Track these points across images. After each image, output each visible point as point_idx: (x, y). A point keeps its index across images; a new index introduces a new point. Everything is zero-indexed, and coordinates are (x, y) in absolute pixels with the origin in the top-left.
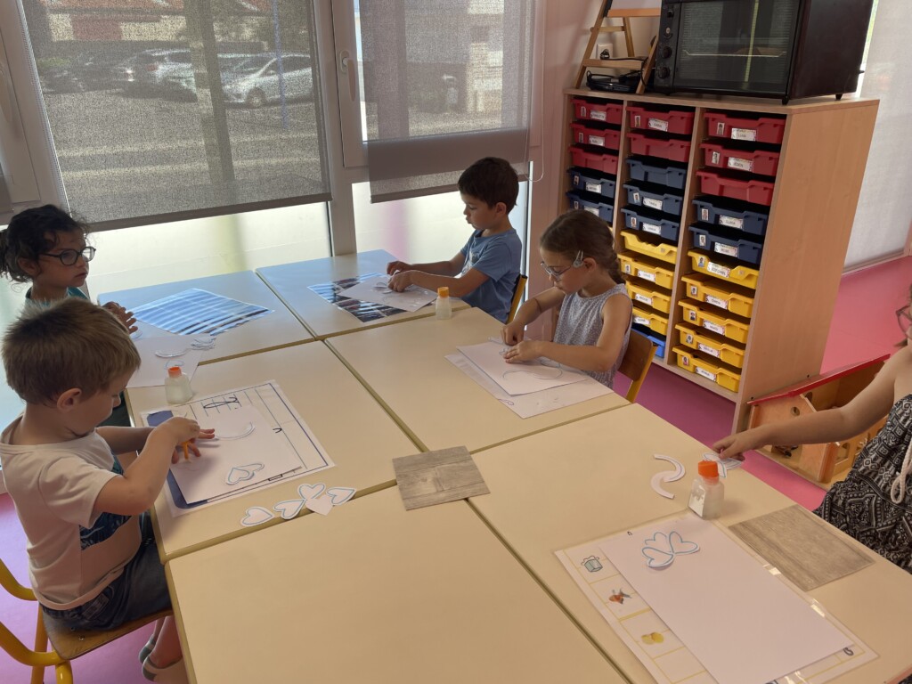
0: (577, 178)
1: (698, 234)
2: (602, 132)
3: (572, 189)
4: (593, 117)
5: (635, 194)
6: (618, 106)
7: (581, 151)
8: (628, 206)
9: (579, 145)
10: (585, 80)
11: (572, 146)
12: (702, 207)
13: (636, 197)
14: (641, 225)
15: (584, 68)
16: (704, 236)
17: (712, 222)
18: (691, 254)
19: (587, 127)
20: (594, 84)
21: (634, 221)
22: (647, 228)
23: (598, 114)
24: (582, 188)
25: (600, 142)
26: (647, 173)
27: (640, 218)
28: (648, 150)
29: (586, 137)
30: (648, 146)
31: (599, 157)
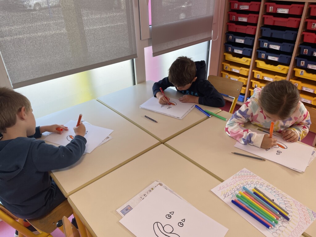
0: (231, 37)
1: (301, 61)
2: (247, 15)
3: (226, 42)
4: (242, 9)
5: (265, 43)
6: (258, 3)
7: (234, 24)
8: (261, 49)
11: (229, 22)
12: (304, 48)
13: (265, 45)
14: (267, 57)
16: (304, 62)
17: (310, 55)
18: (295, 69)
19: (237, 13)
21: (263, 56)
22: (270, 58)
23: (244, 7)
24: (233, 41)
25: (245, 20)
26: (272, 34)
27: (268, 54)
28: (274, 23)
29: (237, 18)
30: (274, 21)
31: (244, 27)
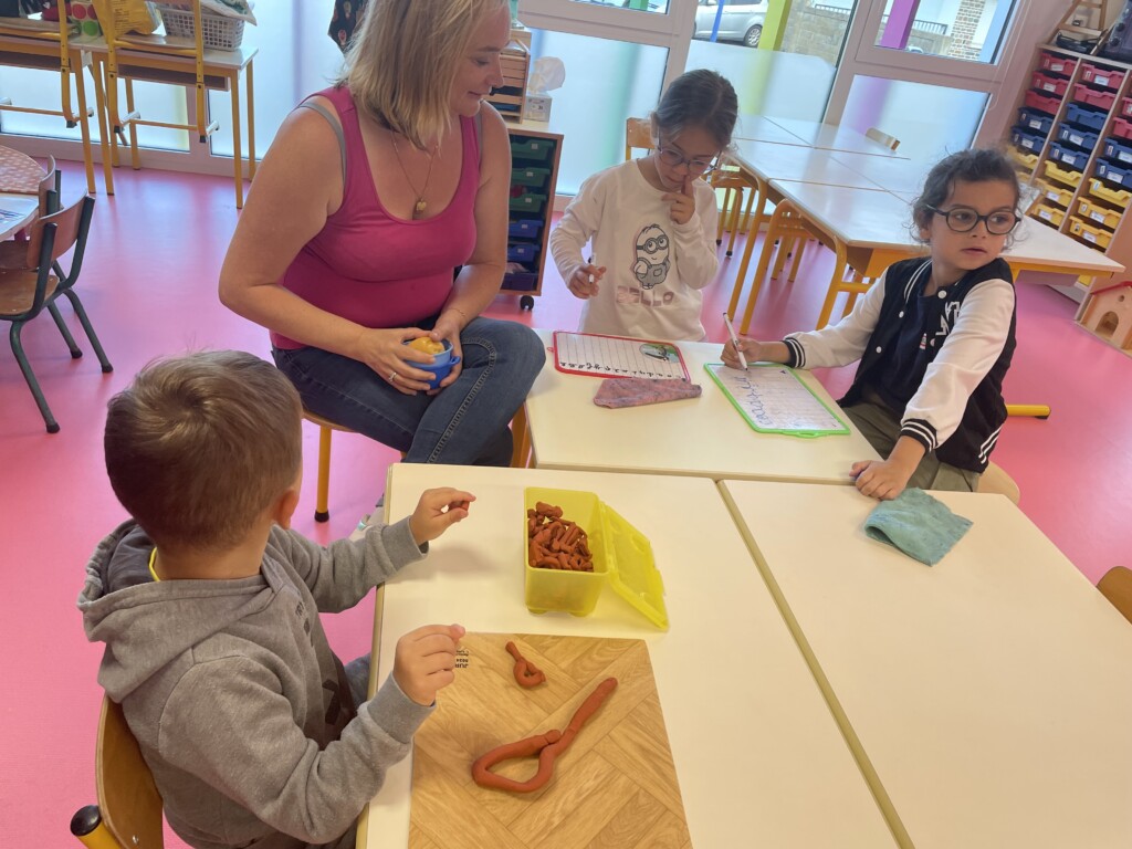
0: (1025, 116)
1: (1102, 164)
2: (1055, 81)
5: (1065, 132)
6: (1073, 62)
7: (1035, 94)
8: (1057, 140)
9: (1035, 90)
10: (1055, 39)
11: (1030, 90)
12: (1110, 144)
14: (1061, 155)
15: (1057, 30)
16: (1105, 168)
17: (1113, 156)
18: (1091, 180)
19: (1045, 76)
20: (1062, 43)
21: (1057, 152)
22: (1065, 158)
23: (1057, 66)
24: (1026, 124)
25: (1052, 88)
26: (1079, 116)
27: (1064, 150)
28: (1086, 99)
29: (1042, 84)
30: (1088, 96)
31: (1047, 100)
